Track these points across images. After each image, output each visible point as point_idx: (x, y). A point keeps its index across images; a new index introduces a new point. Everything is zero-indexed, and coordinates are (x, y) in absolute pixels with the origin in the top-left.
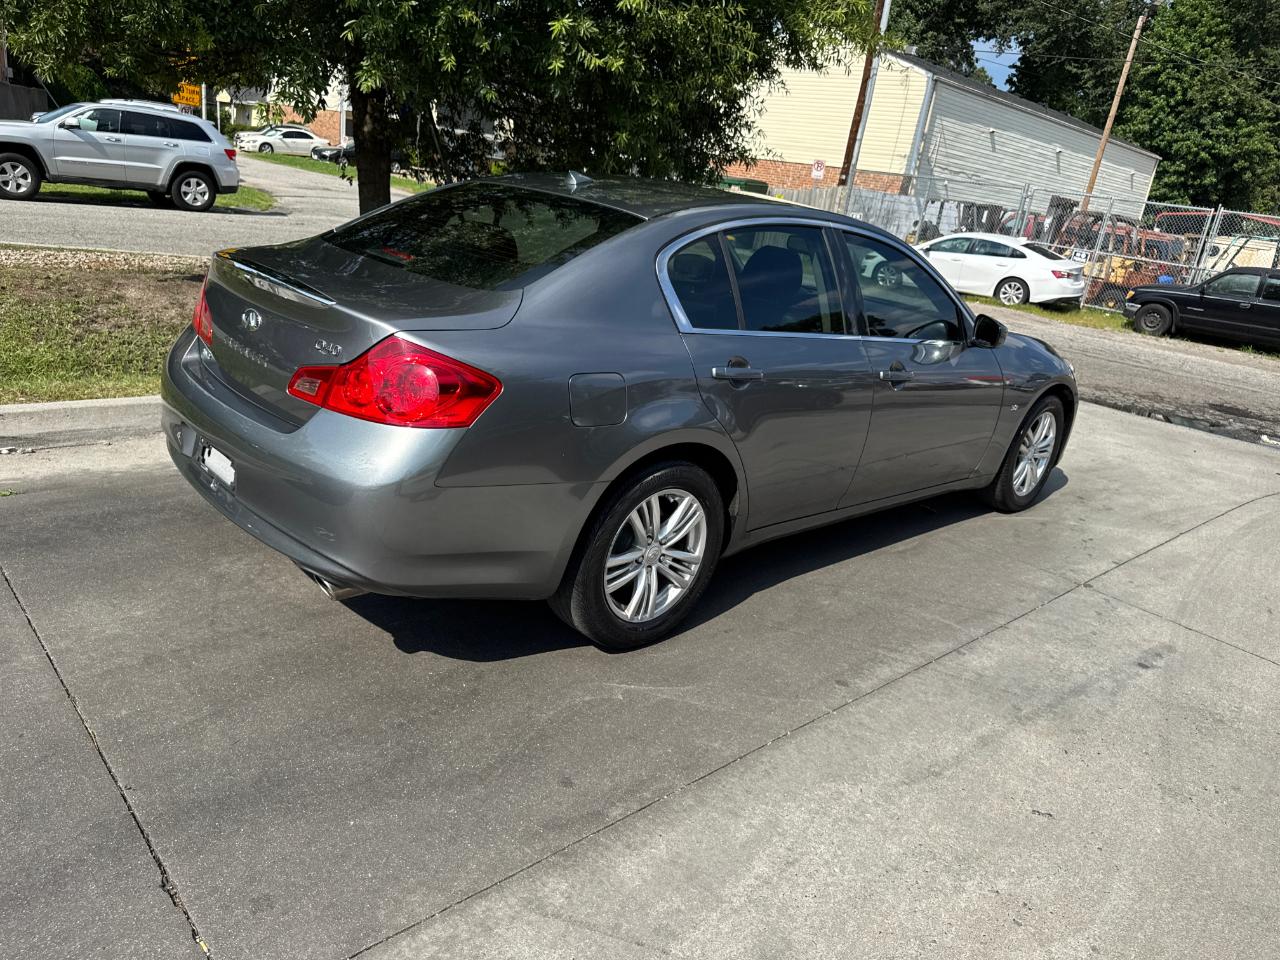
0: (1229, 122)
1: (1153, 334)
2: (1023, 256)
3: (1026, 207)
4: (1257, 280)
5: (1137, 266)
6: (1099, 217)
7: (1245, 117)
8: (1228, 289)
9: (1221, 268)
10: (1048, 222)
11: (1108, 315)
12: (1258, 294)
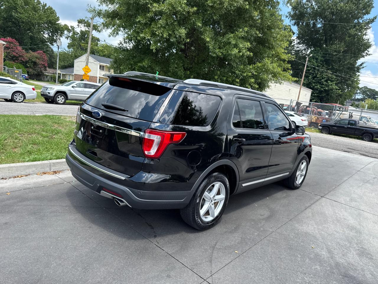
0: (326, 81)
1: (326, 134)
2: (293, 116)
3: (291, 105)
4: (348, 121)
5: (318, 118)
6: (307, 107)
7: (330, 80)
8: (340, 123)
9: (337, 118)
10: (296, 108)
11: (313, 129)
12: (348, 124)
